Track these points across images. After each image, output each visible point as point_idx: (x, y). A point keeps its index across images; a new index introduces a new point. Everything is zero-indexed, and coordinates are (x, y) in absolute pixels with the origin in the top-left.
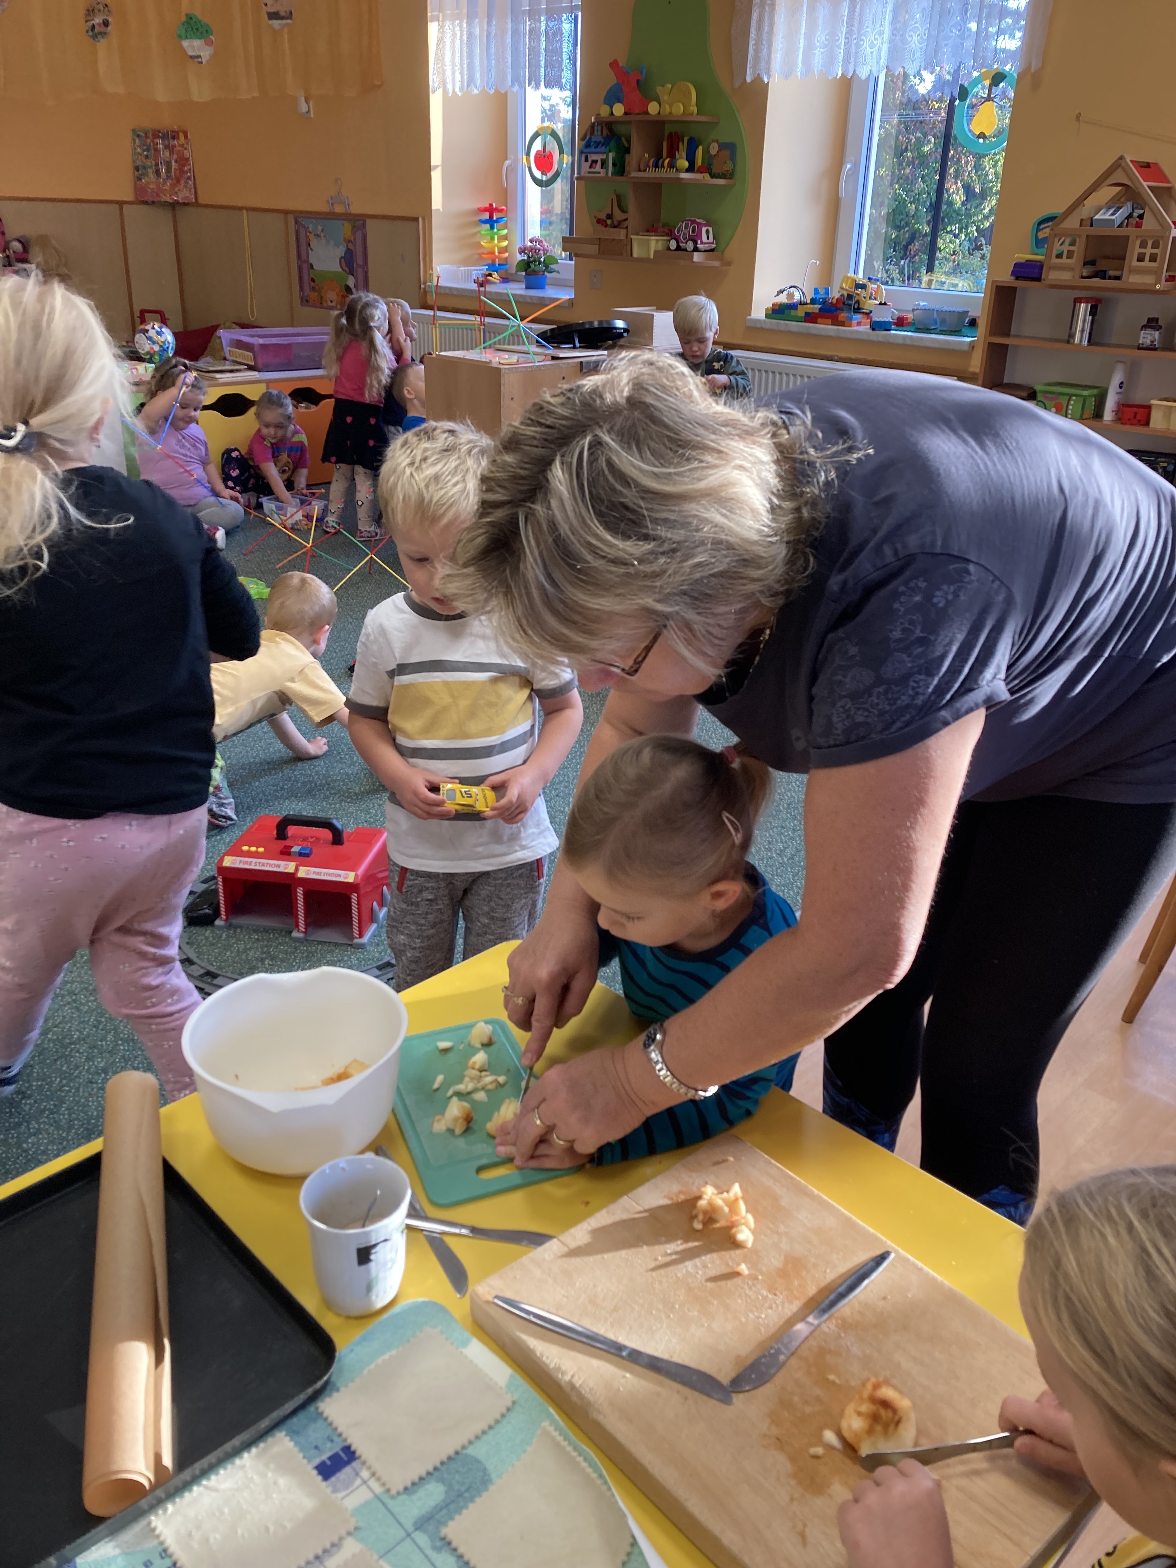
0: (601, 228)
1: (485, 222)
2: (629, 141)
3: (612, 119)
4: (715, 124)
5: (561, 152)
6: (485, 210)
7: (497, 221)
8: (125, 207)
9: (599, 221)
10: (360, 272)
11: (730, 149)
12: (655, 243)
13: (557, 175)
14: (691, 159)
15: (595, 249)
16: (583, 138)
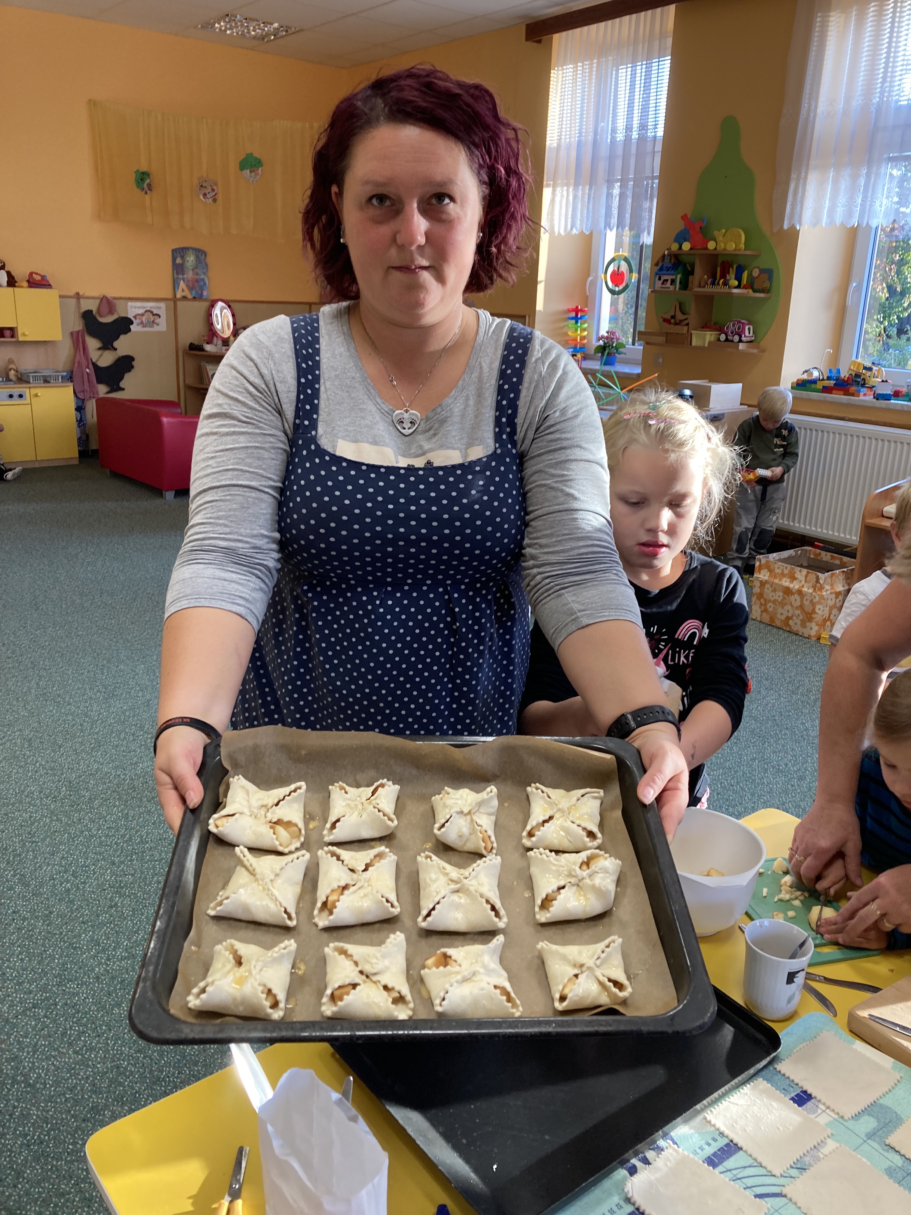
0: (666, 325)
1: (572, 318)
2: (693, 266)
3: (679, 252)
4: (755, 257)
5: (631, 271)
6: (573, 310)
7: (581, 318)
9: (665, 320)
11: (768, 273)
12: (709, 336)
13: (627, 287)
14: (739, 278)
15: (662, 339)
16: (657, 264)
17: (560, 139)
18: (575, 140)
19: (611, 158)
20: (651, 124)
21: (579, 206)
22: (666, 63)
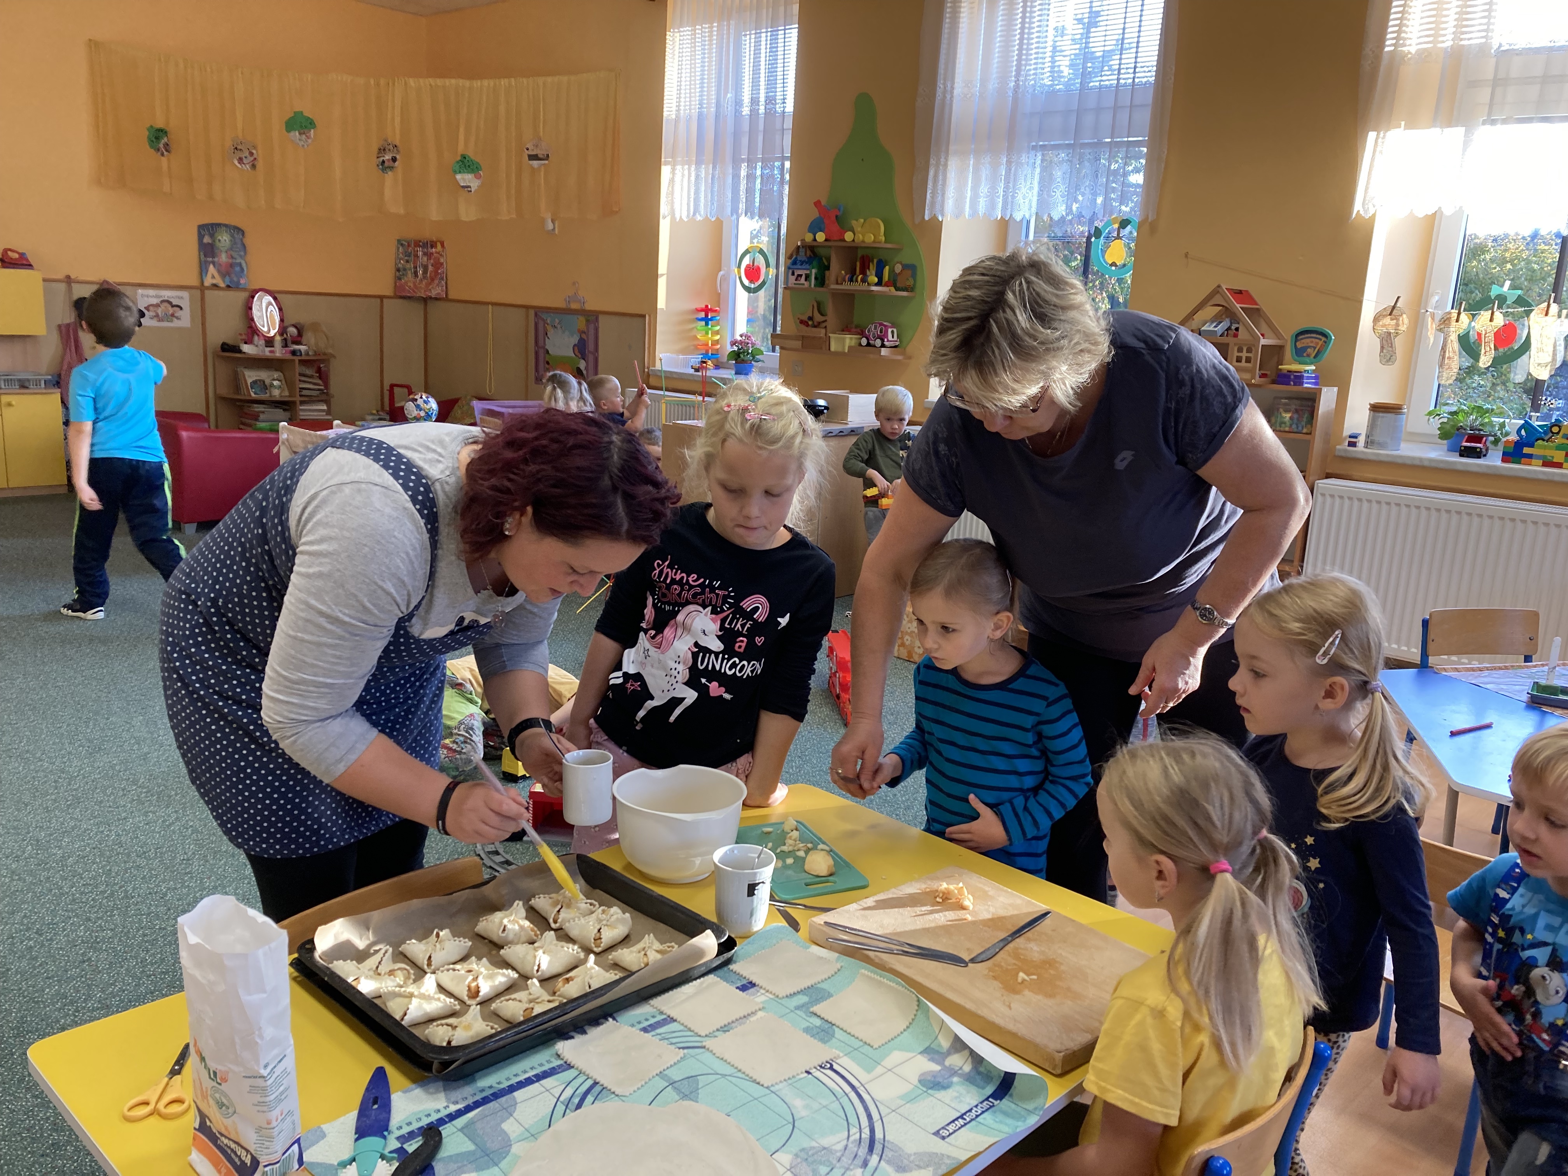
0: (803, 327)
1: (702, 319)
2: (829, 260)
3: (815, 244)
4: (898, 250)
5: (768, 265)
6: (702, 310)
7: (711, 319)
8: (385, 300)
9: (802, 322)
10: (591, 358)
11: (911, 269)
12: (849, 340)
13: (764, 283)
14: (879, 275)
15: (798, 344)
16: (790, 257)
17: (678, 111)
18: (695, 112)
19: (737, 135)
20: (779, 97)
21: (703, 188)
22: (793, 34)
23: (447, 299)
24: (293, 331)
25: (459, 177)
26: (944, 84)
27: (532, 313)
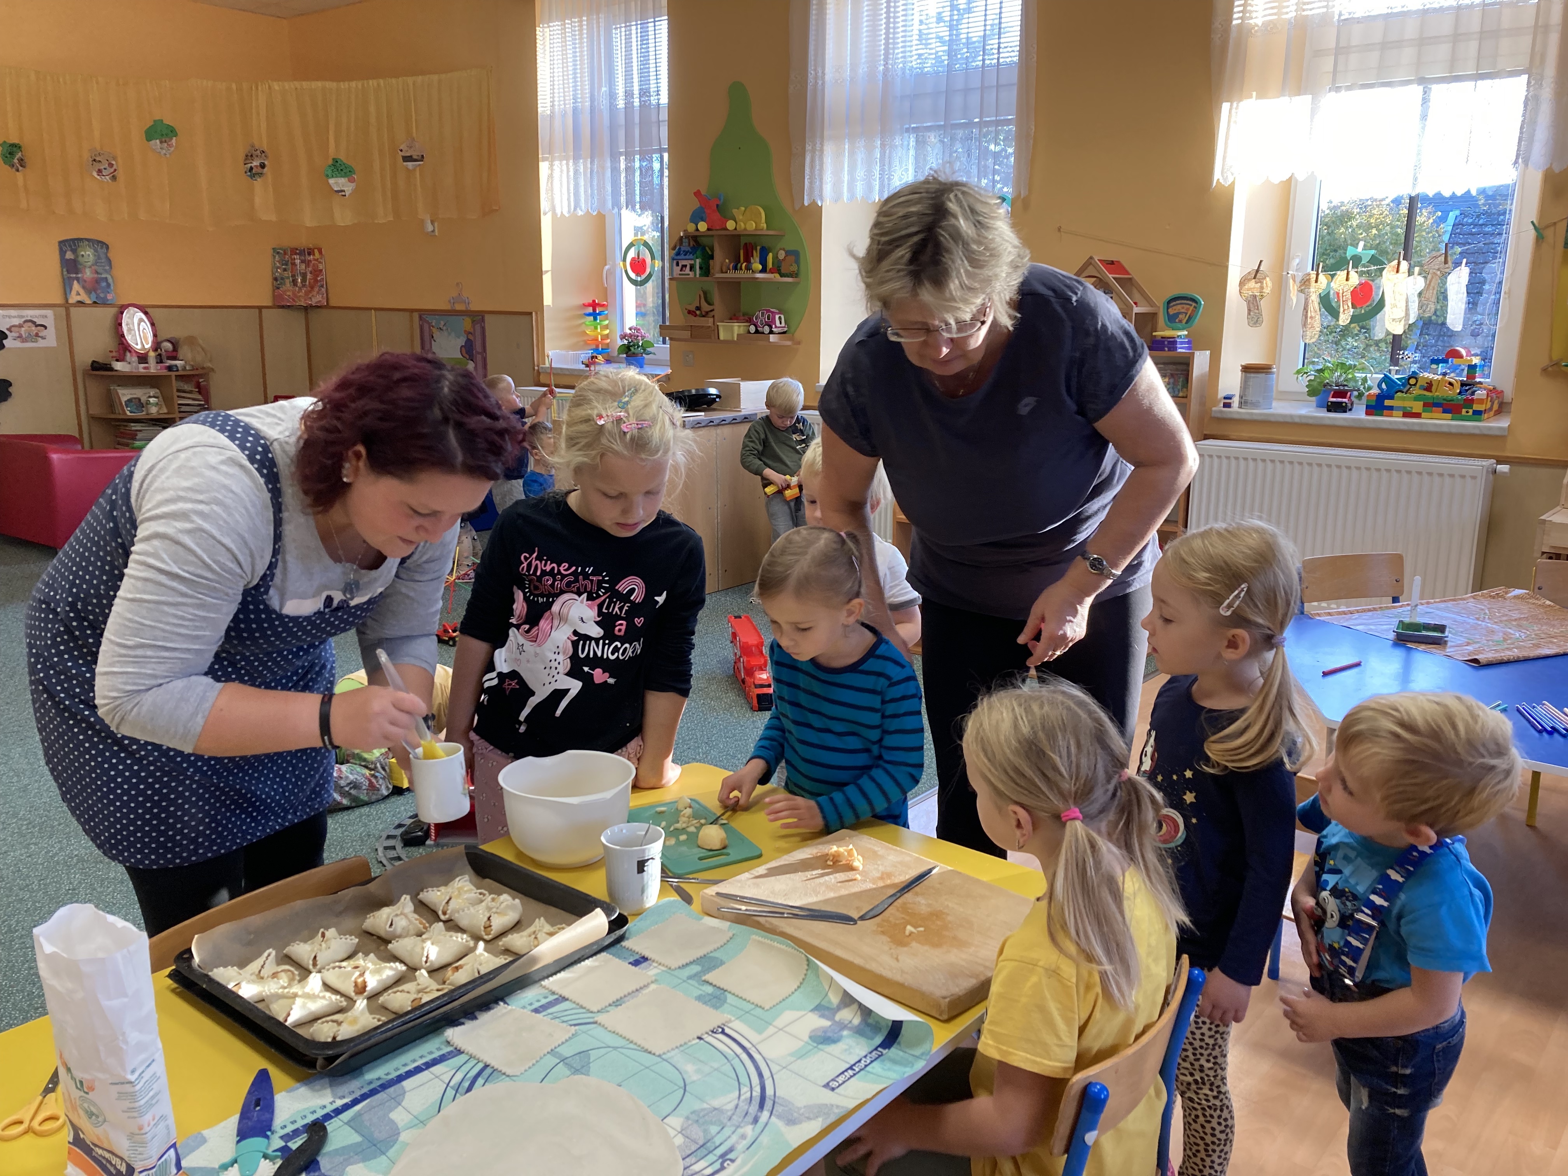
0: (690, 317)
1: (589, 315)
2: (712, 249)
3: (697, 234)
4: (780, 237)
5: (653, 257)
6: (589, 305)
7: (599, 314)
8: (264, 310)
9: (690, 312)
10: (479, 358)
11: (794, 255)
12: (738, 328)
13: (650, 276)
14: (763, 262)
15: (687, 334)
16: (674, 248)
17: (553, 106)
18: (569, 107)
19: (613, 128)
20: (653, 87)
21: (582, 183)
22: (664, 25)
23: (328, 306)
24: (168, 346)
25: (331, 181)
26: (815, 70)
27: (416, 316)
